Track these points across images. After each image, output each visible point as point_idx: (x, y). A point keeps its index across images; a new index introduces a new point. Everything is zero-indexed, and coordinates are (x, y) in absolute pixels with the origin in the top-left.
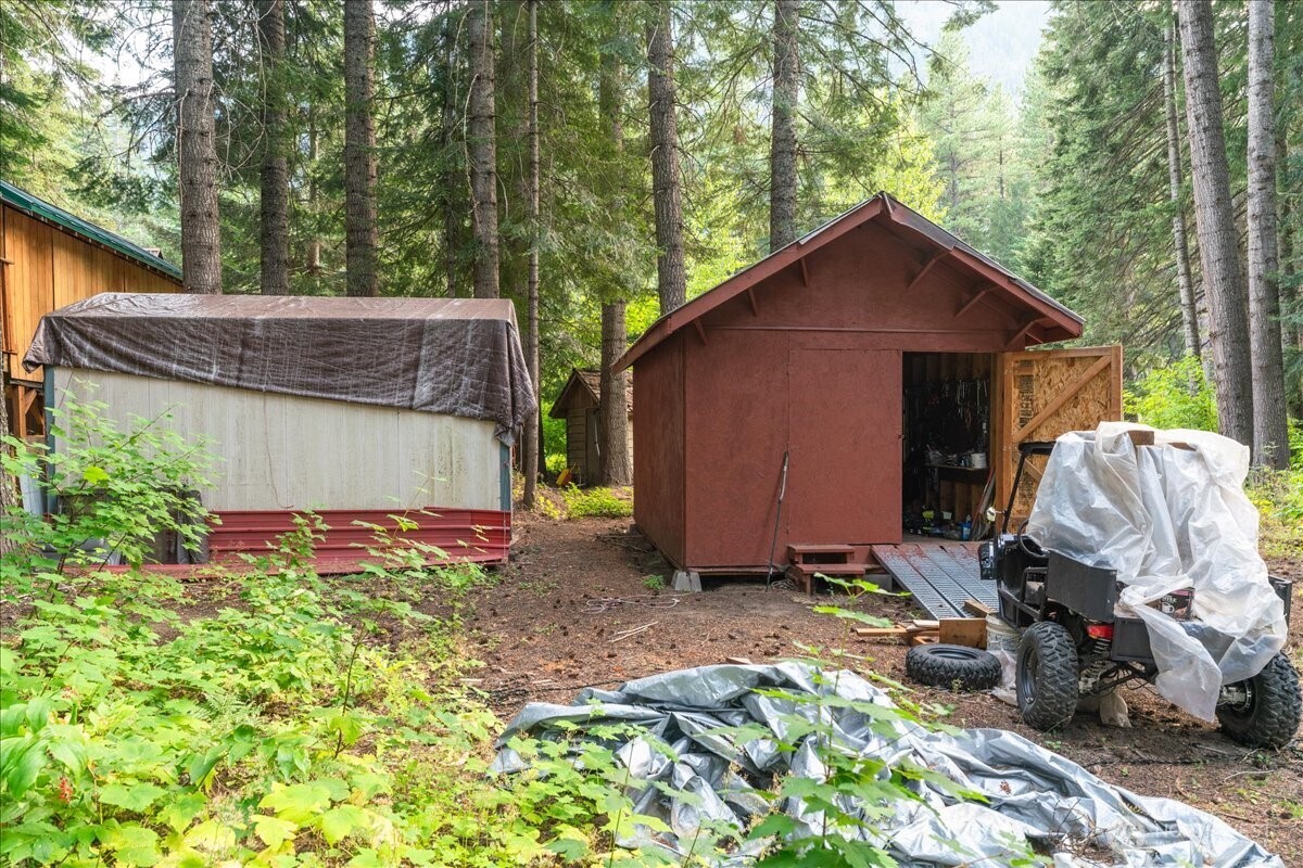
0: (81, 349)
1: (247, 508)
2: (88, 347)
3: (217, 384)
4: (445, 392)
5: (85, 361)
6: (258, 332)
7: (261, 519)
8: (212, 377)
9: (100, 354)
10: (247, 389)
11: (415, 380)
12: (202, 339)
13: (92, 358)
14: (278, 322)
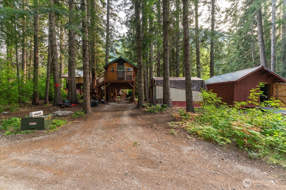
0: (159, 83)
1: (175, 101)
2: (160, 83)
3: (173, 87)
4: (197, 88)
5: (160, 85)
6: (177, 82)
7: (174, 102)
8: (172, 86)
9: (161, 84)
10: (176, 88)
11: (194, 87)
12: (171, 82)
13: (160, 84)
14: (179, 80)
